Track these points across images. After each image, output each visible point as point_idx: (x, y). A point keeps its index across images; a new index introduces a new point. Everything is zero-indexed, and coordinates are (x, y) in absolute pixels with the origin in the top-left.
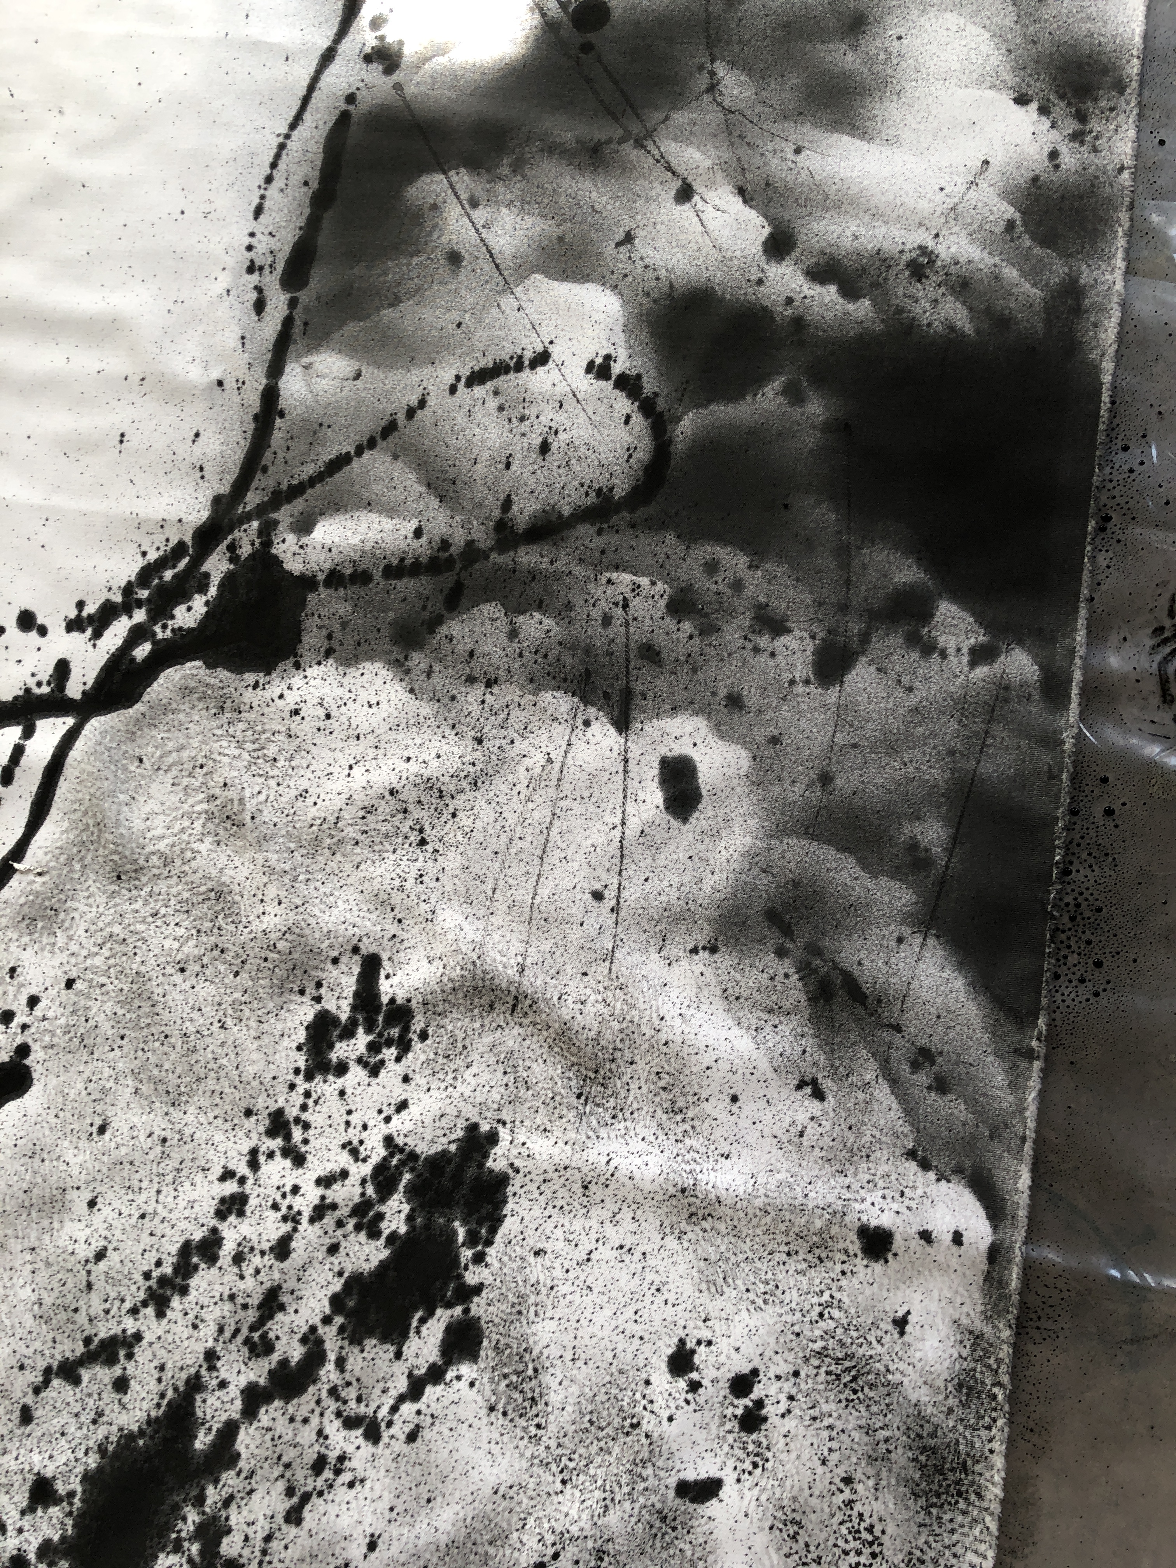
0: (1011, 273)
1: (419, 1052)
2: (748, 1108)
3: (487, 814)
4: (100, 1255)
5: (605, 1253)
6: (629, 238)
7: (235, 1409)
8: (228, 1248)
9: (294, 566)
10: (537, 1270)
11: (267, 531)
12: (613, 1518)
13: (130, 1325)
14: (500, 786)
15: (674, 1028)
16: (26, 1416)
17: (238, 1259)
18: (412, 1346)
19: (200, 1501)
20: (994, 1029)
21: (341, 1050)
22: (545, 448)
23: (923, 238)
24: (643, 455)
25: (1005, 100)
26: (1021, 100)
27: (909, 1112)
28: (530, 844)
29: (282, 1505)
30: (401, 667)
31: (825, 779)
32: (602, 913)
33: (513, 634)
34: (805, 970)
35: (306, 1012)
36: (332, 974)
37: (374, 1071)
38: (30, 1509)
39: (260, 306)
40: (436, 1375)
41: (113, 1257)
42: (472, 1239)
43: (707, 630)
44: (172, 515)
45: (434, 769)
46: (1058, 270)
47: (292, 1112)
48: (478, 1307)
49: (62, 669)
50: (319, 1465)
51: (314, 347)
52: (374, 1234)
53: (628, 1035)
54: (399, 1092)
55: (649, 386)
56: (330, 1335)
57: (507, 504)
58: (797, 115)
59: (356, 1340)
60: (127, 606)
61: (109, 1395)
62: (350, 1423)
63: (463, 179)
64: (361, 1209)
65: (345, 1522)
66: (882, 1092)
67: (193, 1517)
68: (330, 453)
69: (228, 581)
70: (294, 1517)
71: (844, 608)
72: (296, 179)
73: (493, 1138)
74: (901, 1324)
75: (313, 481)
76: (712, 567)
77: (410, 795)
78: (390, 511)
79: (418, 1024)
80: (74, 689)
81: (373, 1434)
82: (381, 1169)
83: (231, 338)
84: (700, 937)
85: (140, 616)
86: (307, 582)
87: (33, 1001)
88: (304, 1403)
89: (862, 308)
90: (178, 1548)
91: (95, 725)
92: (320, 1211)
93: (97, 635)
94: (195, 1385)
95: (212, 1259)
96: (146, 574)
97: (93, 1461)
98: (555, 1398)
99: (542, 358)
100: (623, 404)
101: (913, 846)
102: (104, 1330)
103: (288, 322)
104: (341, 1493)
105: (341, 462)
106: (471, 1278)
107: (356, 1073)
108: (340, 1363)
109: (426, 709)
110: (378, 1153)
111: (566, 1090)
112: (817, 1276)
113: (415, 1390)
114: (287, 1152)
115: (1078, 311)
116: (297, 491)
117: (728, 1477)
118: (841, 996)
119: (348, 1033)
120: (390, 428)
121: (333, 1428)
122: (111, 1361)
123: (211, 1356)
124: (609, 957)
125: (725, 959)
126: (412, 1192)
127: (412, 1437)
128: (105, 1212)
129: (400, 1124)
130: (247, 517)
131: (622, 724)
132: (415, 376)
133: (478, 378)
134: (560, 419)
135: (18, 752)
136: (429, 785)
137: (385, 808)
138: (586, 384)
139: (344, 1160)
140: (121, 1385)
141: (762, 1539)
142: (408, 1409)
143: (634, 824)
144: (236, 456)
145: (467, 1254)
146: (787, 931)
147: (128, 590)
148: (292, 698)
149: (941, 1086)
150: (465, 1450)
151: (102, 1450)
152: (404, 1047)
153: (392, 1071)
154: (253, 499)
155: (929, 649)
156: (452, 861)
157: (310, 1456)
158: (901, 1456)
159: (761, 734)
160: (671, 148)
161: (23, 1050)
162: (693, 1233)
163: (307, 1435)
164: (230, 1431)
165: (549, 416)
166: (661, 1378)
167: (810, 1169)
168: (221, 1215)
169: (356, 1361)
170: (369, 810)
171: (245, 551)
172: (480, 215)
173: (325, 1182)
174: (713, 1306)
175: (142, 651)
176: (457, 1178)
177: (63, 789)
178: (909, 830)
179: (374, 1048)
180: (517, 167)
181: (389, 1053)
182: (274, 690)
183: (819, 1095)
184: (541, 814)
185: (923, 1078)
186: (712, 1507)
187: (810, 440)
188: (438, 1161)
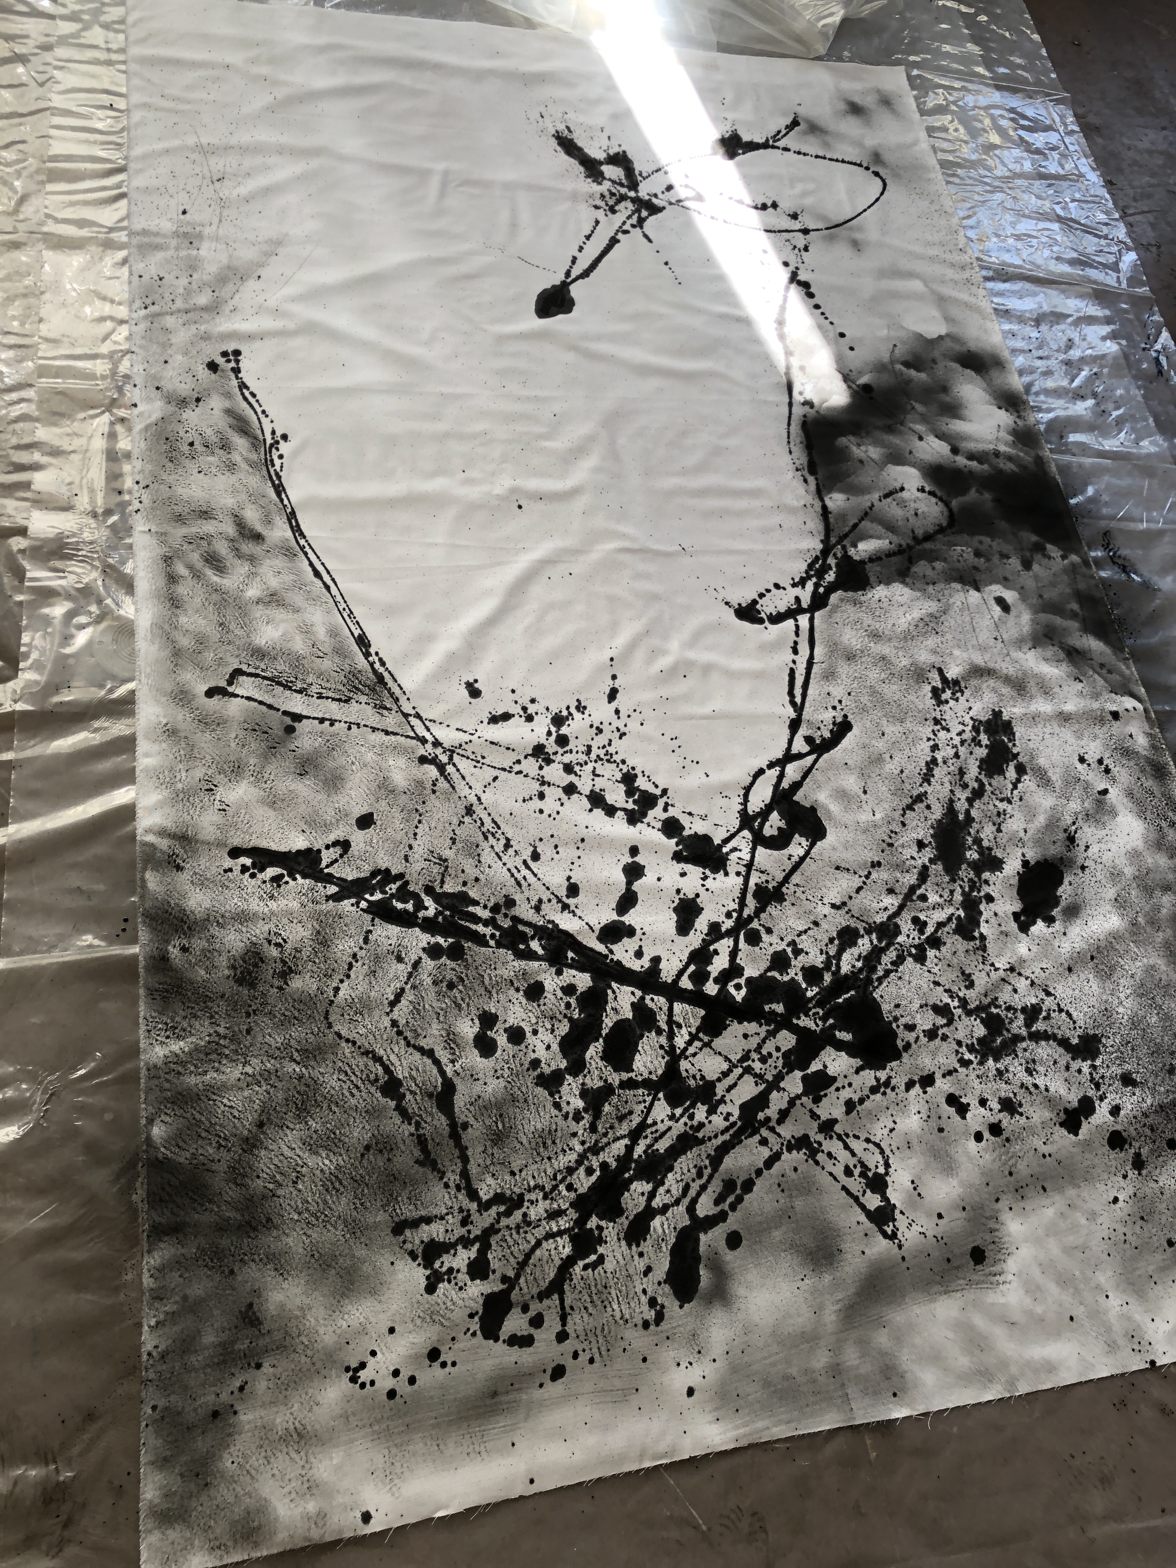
0: (1022, 454)
1: (967, 693)
2: (1065, 688)
3: (953, 622)
4: (902, 772)
5: (1047, 736)
6: (911, 452)
7: (966, 805)
8: (940, 760)
9: (857, 558)
10: (1031, 745)
11: (844, 548)
12: (1086, 804)
13: (922, 790)
14: (952, 613)
15: (1036, 670)
16: (904, 824)
17: (945, 762)
18: (1008, 774)
19: (969, 834)
20: (1115, 654)
21: (944, 697)
22: (916, 514)
23: (992, 447)
24: (946, 513)
25: (995, 408)
26: (1000, 408)
27: (1106, 680)
28: (969, 627)
29: (994, 828)
30: (903, 582)
31: (1041, 596)
32: (999, 645)
33: (934, 569)
34: (1061, 648)
35: (929, 688)
36: (930, 675)
37: (957, 700)
38: (919, 851)
39: (805, 481)
40: (1018, 781)
41: (906, 772)
42: (1010, 740)
43: (988, 560)
44: (811, 546)
45: (930, 611)
46: (1033, 453)
47: (939, 717)
48: (1020, 759)
49: (797, 599)
50: (999, 814)
51: (830, 492)
52: (981, 746)
53: (1025, 673)
54: (967, 705)
55: (939, 493)
56: (982, 777)
57: (913, 532)
58: (941, 415)
59: (991, 777)
60: (809, 577)
61: (926, 812)
62: (1002, 800)
63: (852, 438)
64: (974, 739)
65: (1015, 827)
66: (1096, 676)
67: (970, 839)
68: (851, 523)
69: (837, 565)
70: (999, 830)
71: (1022, 549)
72: (798, 441)
73: (1001, 712)
74: (1131, 736)
75: (850, 532)
76: (981, 542)
77: (927, 619)
78: (879, 538)
79: (963, 684)
80: (805, 605)
81: (1010, 802)
82: (974, 727)
83: (804, 493)
84: (1030, 645)
85: (814, 580)
86: (862, 562)
87: (840, 702)
89: (986, 467)
90: (970, 849)
91: (817, 614)
92: (963, 742)
93: (803, 587)
94: (951, 801)
95: (937, 765)
96: (810, 566)
97: (931, 831)
98: (1054, 778)
99: (902, 489)
100: (934, 500)
101: (1072, 610)
102: (915, 793)
103: (817, 485)
104: (1009, 821)
105: (855, 526)
106: (1015, 751)
107: (952, 703)
108: (990, 784)
109: (919, 594)
110: (971, 723)
111: (1015, 694)
112: (1105, 729)
113: (1015, 787)
114: (944, 728)
115: (1043, 463)
116: (846, 536)
117: (1109, 787)
118: (1074, 654)
119: (944, 691)
120: (866, 514)
121: (997, 803)
122: (922, 801)
123: (952, 791)
124: (1008, 655)
125: (1039, 650)
126: (986, 732)
127: (1021, 799)
128: (897, 759)
129: (971, 713)
130: (835, 545)
131: (978, 590)
132: (867, 497)
133: (886, 496)
134: (916, 506)
135: (797, 627)
136: (931, 615)
137: (921, 625)
138: (919, 495)
139: (961, 727)
140: (928, 807)
141: (1125, 800)
142: (1015, 792)
143: (996, 617)
144: (821, 527)
145: (1010, 745)
146: (1051, 639)
147: (807, 572)
148: (877, 597)
149: (1110, 672)
150: (1037, 800)
151: (932, 827)
152: (963, 693)
153: (962, 700)
154: (833, 540)
155: (1049, 558)
156: (949, 636)
157: (995, 813)
158: (1148, 769)
159: (1018, 586)
160: (911, 425)
161: (845, 716)
162: (1067, 725)
163: (991, 807)
164: (968, 812)
165: (913, 505)
166: (1079, 766)
167: (1088, 702)
168: (933, 751)
169: (994, 783)
170: (917, 626)
171: (839, 555)
172: (863, 448)
173: (959, 734)
174: (1083, 743)
175: (821, 590)
176: (996, 725)
177: (817, 635)
178: (1069, 606)
179: (953, 694)
180: (868, 433)
181: (959, 694)
182: (870, 595)
183: (1081, 681)
184: (968, 619)
185: (1104, 671)
186: (1108, 796)
187: (989, 505)
188: (988, 722)
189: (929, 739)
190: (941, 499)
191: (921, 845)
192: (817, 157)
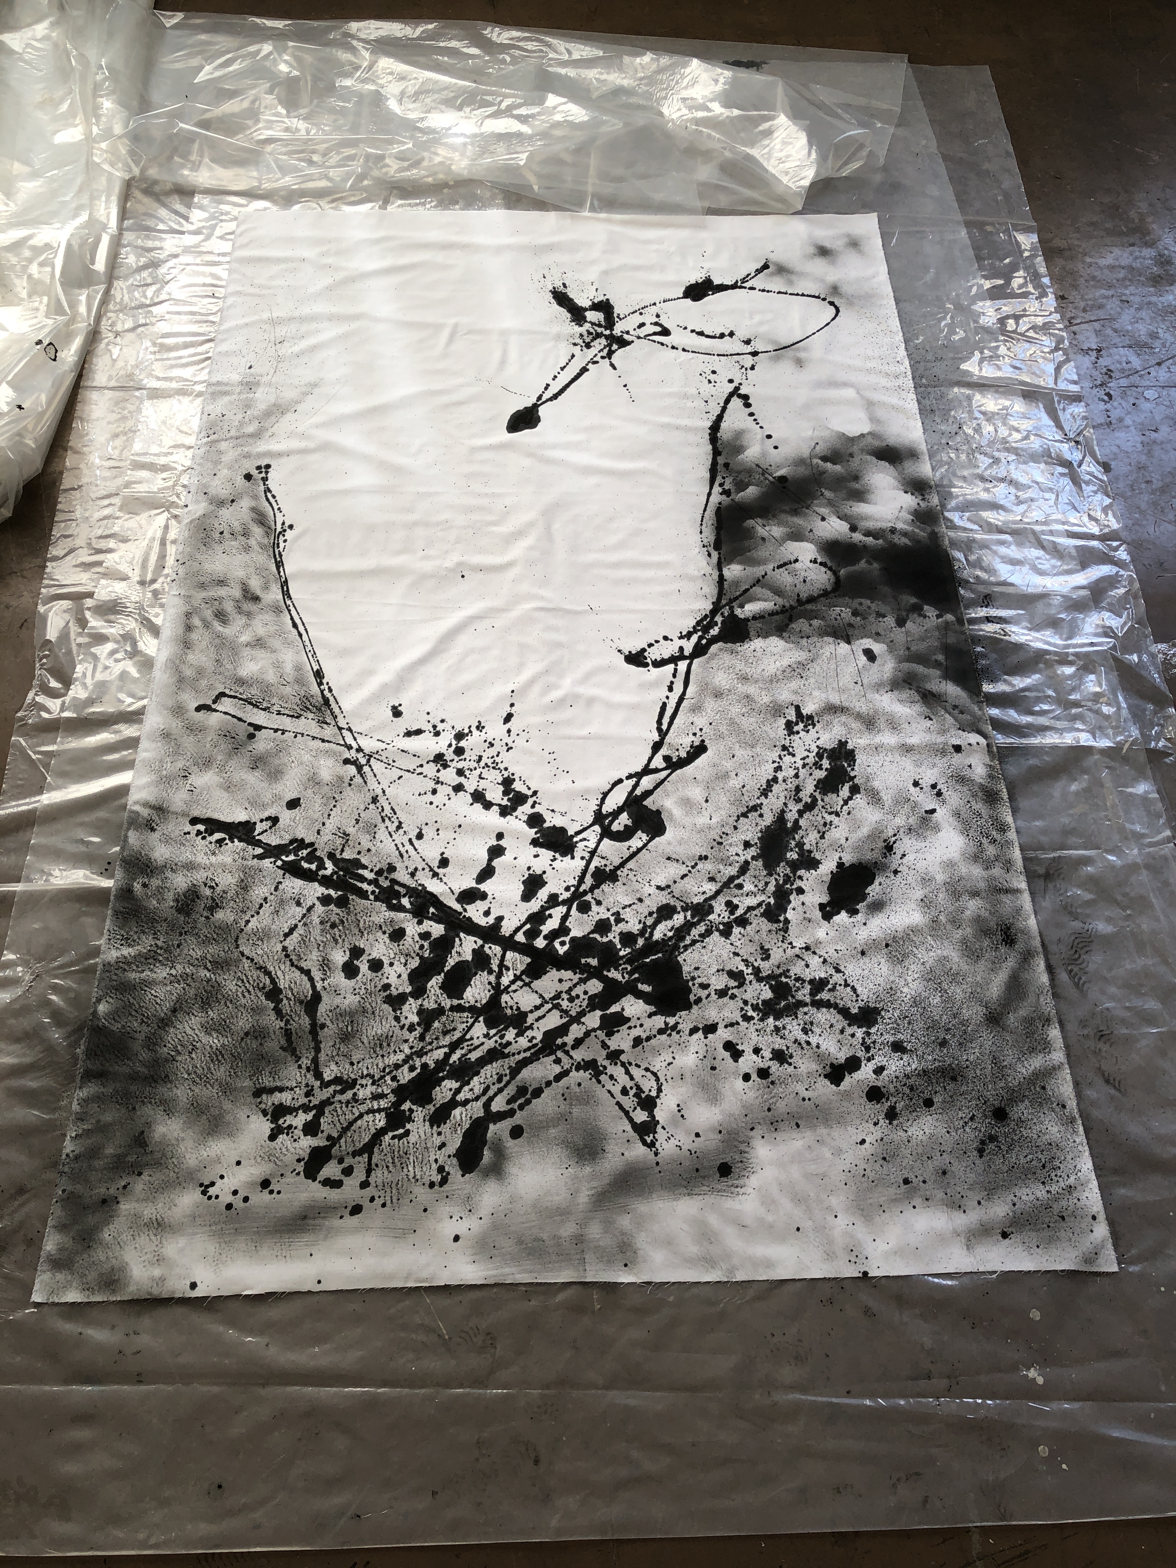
0: (917, 531)
1: (818, 726)
2: (914, 725)
3: (818, 668)
4: (744, 786)
5: (886, 763)
6: (811, 531)
7: (796, 816)
8: (780, 779)
9: (742, 616)
10: (869, 770)
11: (732, 608)
12: (910, 820)
13: (759, 802)
14: (819, 661)
15: (888, 709)
16: (735, 828)
17: (784, 781)
18: (841, 793)
19: (794, 839)
20: (971, 698)
21: (796, 728)
22: (805, 581)
23: (890, 525)
24: (833, 579)
25: (902, 493)
26: (906, 492)
27: (956, 719)
28: (833, 673)
29: (818, 836)
30: (780, 636)
31: (908, 649)
32: (859, 687)
33: (811, 625)
34: (918, 692)
35: (784, 721)
36: (787, 711)
37: (808, 731)
38: (745, 849)
39: (709, 555)
40: (850, 798)
41: (747, 787)
42: (849, 765)
43: (864, 619)
44: (702, 607)
45: (799, 659)
46: (929, 529)
48: (856, 781)
49: (681, 649)
50: (825, 824)
51: (729, 563)
52: (821, 769)
53: (876, 712)
54: (817, 736)
55: (829, 564)
56: (817, 794)
57: (798, 595)
58: (848, 500)
59: (825, 794)
60: (695, 631)
61: (758, 819)
63: (759, 520)
64: (815, 764)
65: (837, 836)
66: (947, 716)
67: (793, 843)
68: (744, 588)
69: (722, 622)
70: (822, 837)
71: (899, 609)
72: (710, 523)
73: (847, 742)
74: (970, 766)
75: (740, 596)
76: (861, 604)
77: (795, 666)
78: (765, 600)
79: (816, 719)
80: (687, 653)
81: (837, 815)
82: (817, 754)
83: (705, 564)
84: (888, 688)
86: (747, 620)
87: (701, 730)
88: (816, 811)
89: (881, 541)
90: (792, 850)
91: (696, 661)
92: (804, 766)
93: (689, 639)
94: (783, 812)
95: (777, 782)
96: (698, 623)
97: (759, 835)
98: (885, 798)
99: (796, 561)
100: (823, 569)
101: (936, 661)
102: (751, 804)
103: (719, 558)
104: (833, 830)
105: (747, 590)
106: (852, 774)
108: (822, 800)
109: (792, 646)
110: (816, 750)
111: (863, 728)
112: (945, 759)
113: (846, 802)
115: (937, 538)
116: (736, 599)
117: (937, 808)
118: (929, 696)
119: (797, 724)
120: (758, 581)
122: (756, 811)
123: (785, 804)
124: (865, 696)
125: (896, 692)
126: (828, 758)
127: (849, 813)
128: (741, 777)
129: (818, 743)
130: (724, 606)
131: (849, 643)
132: (761, 568)
133: (779, 567)
134: (806, 574)
135: (676, 670)
136: (799, 663)
137: (788, 670)
138: (811, 565)
139: (807, 753)
140: (761, 816)
141: (951, 819)
142: (845, 808)
143: (860, 666)
144: (715, 591)
145: (849, 769)
146: (910, 684)
147: (694, 627)
148: (752, 648)
149: (962, 712)
150: (864, 814)
151: (761, 831)
152: (814, 725)
153: (812, 731)
154: (724, 602)
155: (925, 617)
156: (812, 680)
157: (822, 822)
158: (980, 794)
159: (888, 640)
160: (816, 509)
161: (703, 741)
162: (909, 755)
163: (819, 818)
164: (796, 822)
165: (803, 574)
166: (912, 789)
167: (934, 737)
168: (776, 771)
169: (826, 799)
170: (784, 671)
171: (726, 614)
172: (767, 528)
173: (803, 759)
174: (920, 770)
175: (704, 642)
176: (840, 752)
177: (692, 677)
178: (934, 657)
180: (774, 516)
181: (810, 727)
182: (746, 646)
183: (931, 719)
184: (834, 666)
185: (956, 711)
186: (935, 815)
187: (877, 573)
188: (833, 750)
189: (774, 762)
190: (830, 569)
191: (747, 845)
192: (779, 293)
